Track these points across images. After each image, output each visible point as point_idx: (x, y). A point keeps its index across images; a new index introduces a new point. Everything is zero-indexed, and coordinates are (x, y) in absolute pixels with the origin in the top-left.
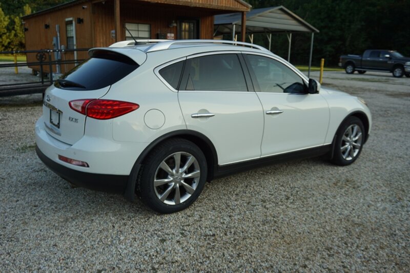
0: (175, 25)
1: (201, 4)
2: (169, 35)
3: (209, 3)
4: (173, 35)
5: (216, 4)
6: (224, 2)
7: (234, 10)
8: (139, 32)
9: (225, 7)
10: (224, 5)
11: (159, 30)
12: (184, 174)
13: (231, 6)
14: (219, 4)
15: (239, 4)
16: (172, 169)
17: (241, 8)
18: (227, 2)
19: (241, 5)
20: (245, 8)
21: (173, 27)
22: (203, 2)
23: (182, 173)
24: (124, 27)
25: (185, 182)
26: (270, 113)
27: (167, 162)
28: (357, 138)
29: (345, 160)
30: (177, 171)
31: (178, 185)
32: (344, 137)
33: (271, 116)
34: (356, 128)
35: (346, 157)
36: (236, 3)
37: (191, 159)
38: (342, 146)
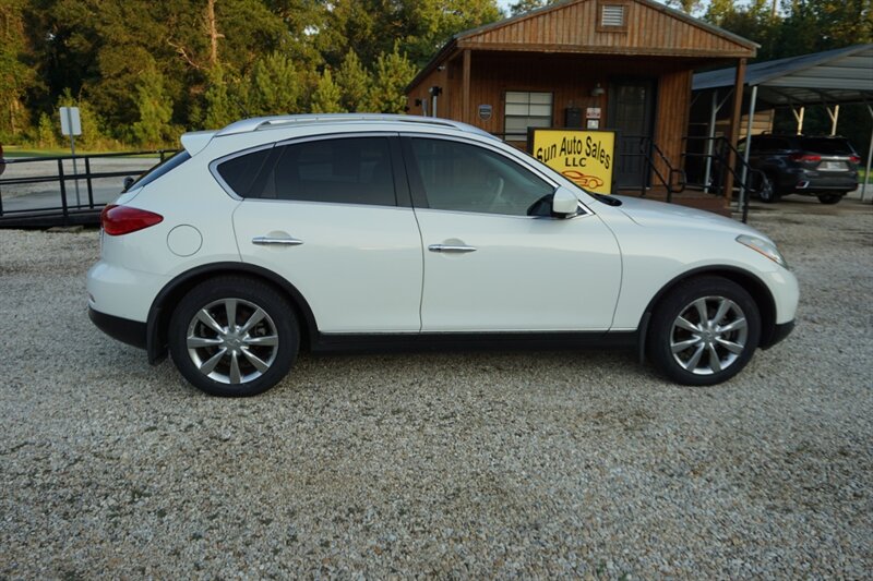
0: (601, 91)
1: (636, 49)
2: (589, 110)
3: (653, 45)
4: (598, 110)
5: (672, 47)
6: (691, 42)
7: (713, 56)
8: (531, 107)
9: (694, 51)
10: (690, 48)
11: (571, 102)
12: (248, 336)
13: (709, 48)
14: (678, 47)
15: (727, 44)
16: (222, 326)
17: (732, 50)
18: (697, 42)
19: (733, 46)
20: (745, 50)
21: (600, 94)
22: (642, 45)
23: (242, 334)
24: (503, 98)
25: (248, 350)
26: (439, 250)
27: (211, 311)
28: (729, 327)
29: (688, 372)
30: (232, 330)
31: (235, 353)
32: (682, 321)
33: (442, 254)
34: (725, 304)
35: (692, 367)
36: (721, 41)
37: (260, 314)
38: (676, 341)
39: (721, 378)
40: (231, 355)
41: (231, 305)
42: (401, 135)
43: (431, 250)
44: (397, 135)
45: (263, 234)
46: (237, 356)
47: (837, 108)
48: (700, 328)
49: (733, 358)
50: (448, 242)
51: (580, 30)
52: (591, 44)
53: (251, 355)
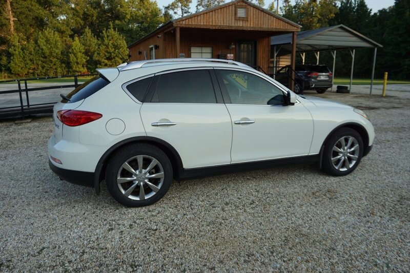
0: (234, 46)
1: (252, 27)
2: (228, 55)
3: (259, 26)
4: (232, 55)
5: (267, 27)
6: (274, 25)
7: (284, 31)
8: (203, 54)
9: (276, 28)
10: (274, 27)
11: (220, 51)
12: (148, 174)
13: (282, 27)
14: (269, 27)
15: (289, 26)
16: (135, 170)
17: (291, 28)
18: (277, 25)
19: (291, 26)
20: (296, 28)
21: (233, 48)
22: (254, 26)
23: (145, 174)
24: (190, 50)
25: (149, 181)
26: (239, 123)
27: (130, 163)
28: (353, 149)
29: (338, 170)
30: (140, 172)
31: (142, 183)
32: (335, 148)
33: (240, 125)
34: (351, 139)
35: (339, 168)
36: (286, 24)
37: (155, 162)
38: (333, 157)
39: (350, 171)
40: (140, 185)
41: (140, 158)
42: (215, 68)
43: (235, 123)
44: (212, 68)
45: (156, 120)
46: (143, 185)
47: (319, 53)
48: (342, 150)
49: (354, 162)
50: (242, 119)
51: (228, 19)
52: (233, 25)
53: (150, 184)
